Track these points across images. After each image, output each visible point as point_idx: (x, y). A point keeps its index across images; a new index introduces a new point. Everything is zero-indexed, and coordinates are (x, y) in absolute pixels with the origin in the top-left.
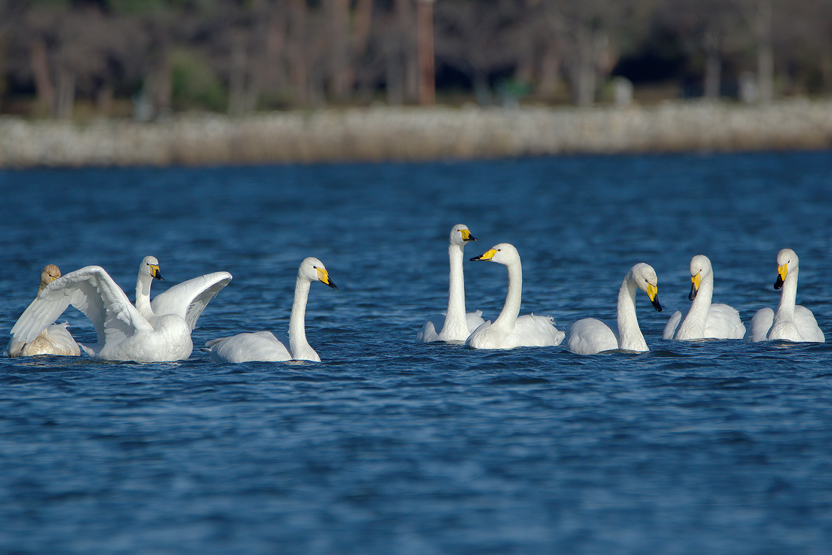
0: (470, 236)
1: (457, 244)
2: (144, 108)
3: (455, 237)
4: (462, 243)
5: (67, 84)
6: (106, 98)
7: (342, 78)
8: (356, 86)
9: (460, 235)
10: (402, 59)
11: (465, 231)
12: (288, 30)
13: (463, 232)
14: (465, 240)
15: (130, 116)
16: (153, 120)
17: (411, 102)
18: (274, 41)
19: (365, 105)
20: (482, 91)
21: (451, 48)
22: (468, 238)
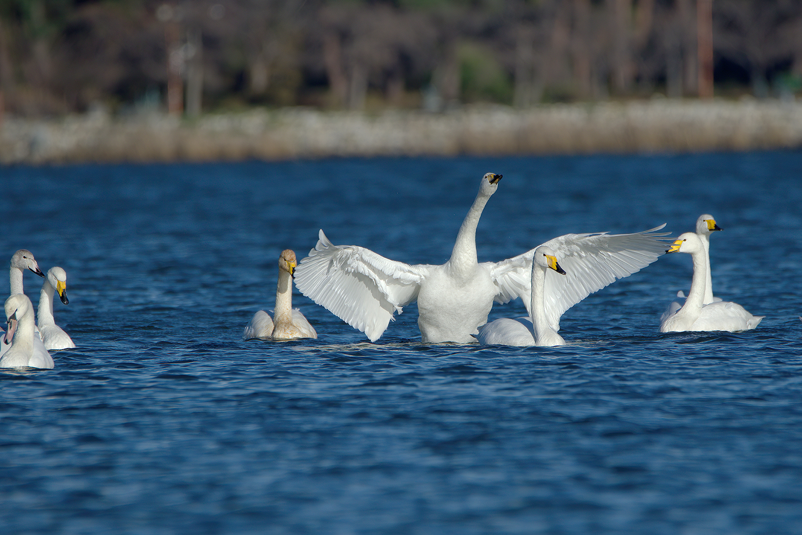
0: (716, 226)
1: (703, 234)
2: (432, 100)
3: (701, 226)
4: (707, 232)
5: (359, 77)
6: (397, 90)
7: (624, 72)
8: (638, 79)
9: (706, 226)
10: (682, 53)
11: (711, 222)
12: (572, 25)
13: (709, 222)
14: (710, 230)
15: (419, 108)
16: (442, 111)
17: (691, 95)
18: (559, 36)
19: (646, 97)
20: (759, 84)
21: (730, 43)
22: (714, 228)
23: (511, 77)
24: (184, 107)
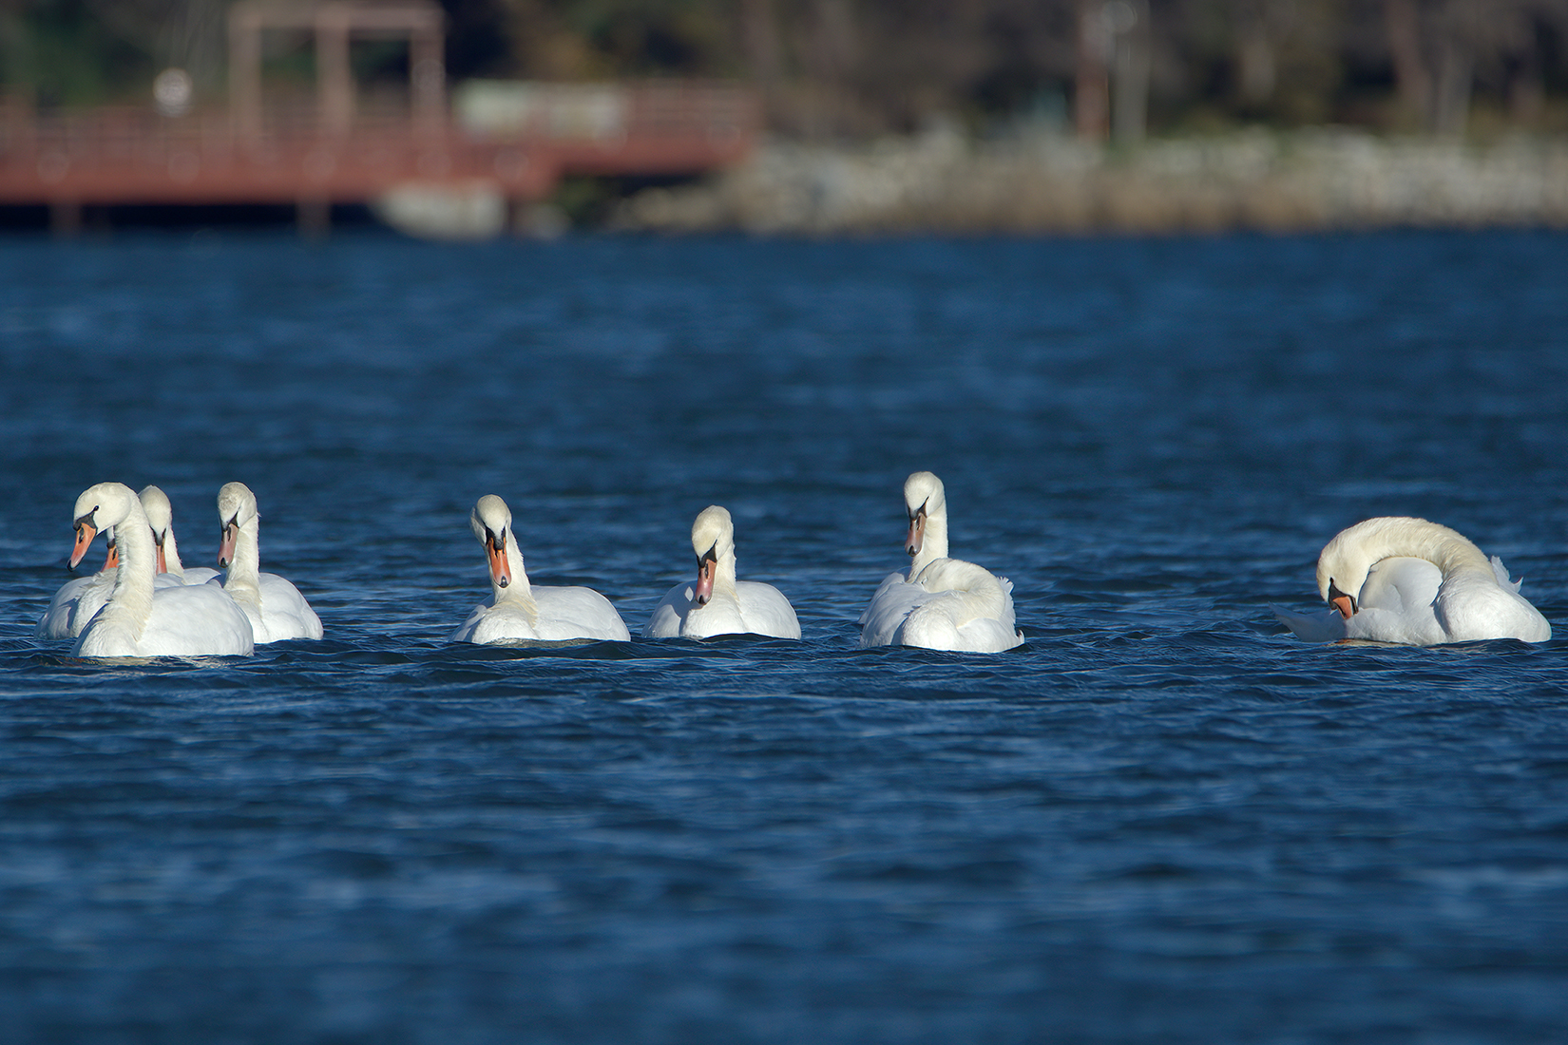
24: (1110, 125)
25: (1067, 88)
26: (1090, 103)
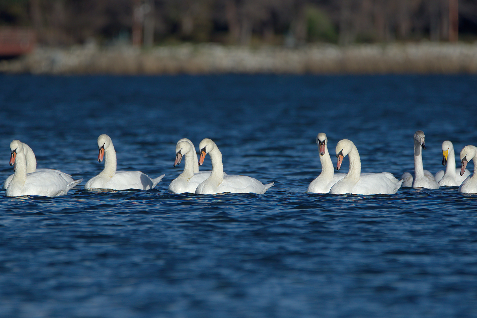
2: (290, 40)
5: (247, 26)
6: (269, 35)
7: (405, 26)
8: (413, 30)
10: (440, 15)
15: (281, 45)
16: (296, 47)
17: (444, 40)
18: (366, 4)
19: (418, 41)
21: (468, 9)
23: (337, 28)
24: (142, 42)
25: (129, 31)
26: (137, 35)
